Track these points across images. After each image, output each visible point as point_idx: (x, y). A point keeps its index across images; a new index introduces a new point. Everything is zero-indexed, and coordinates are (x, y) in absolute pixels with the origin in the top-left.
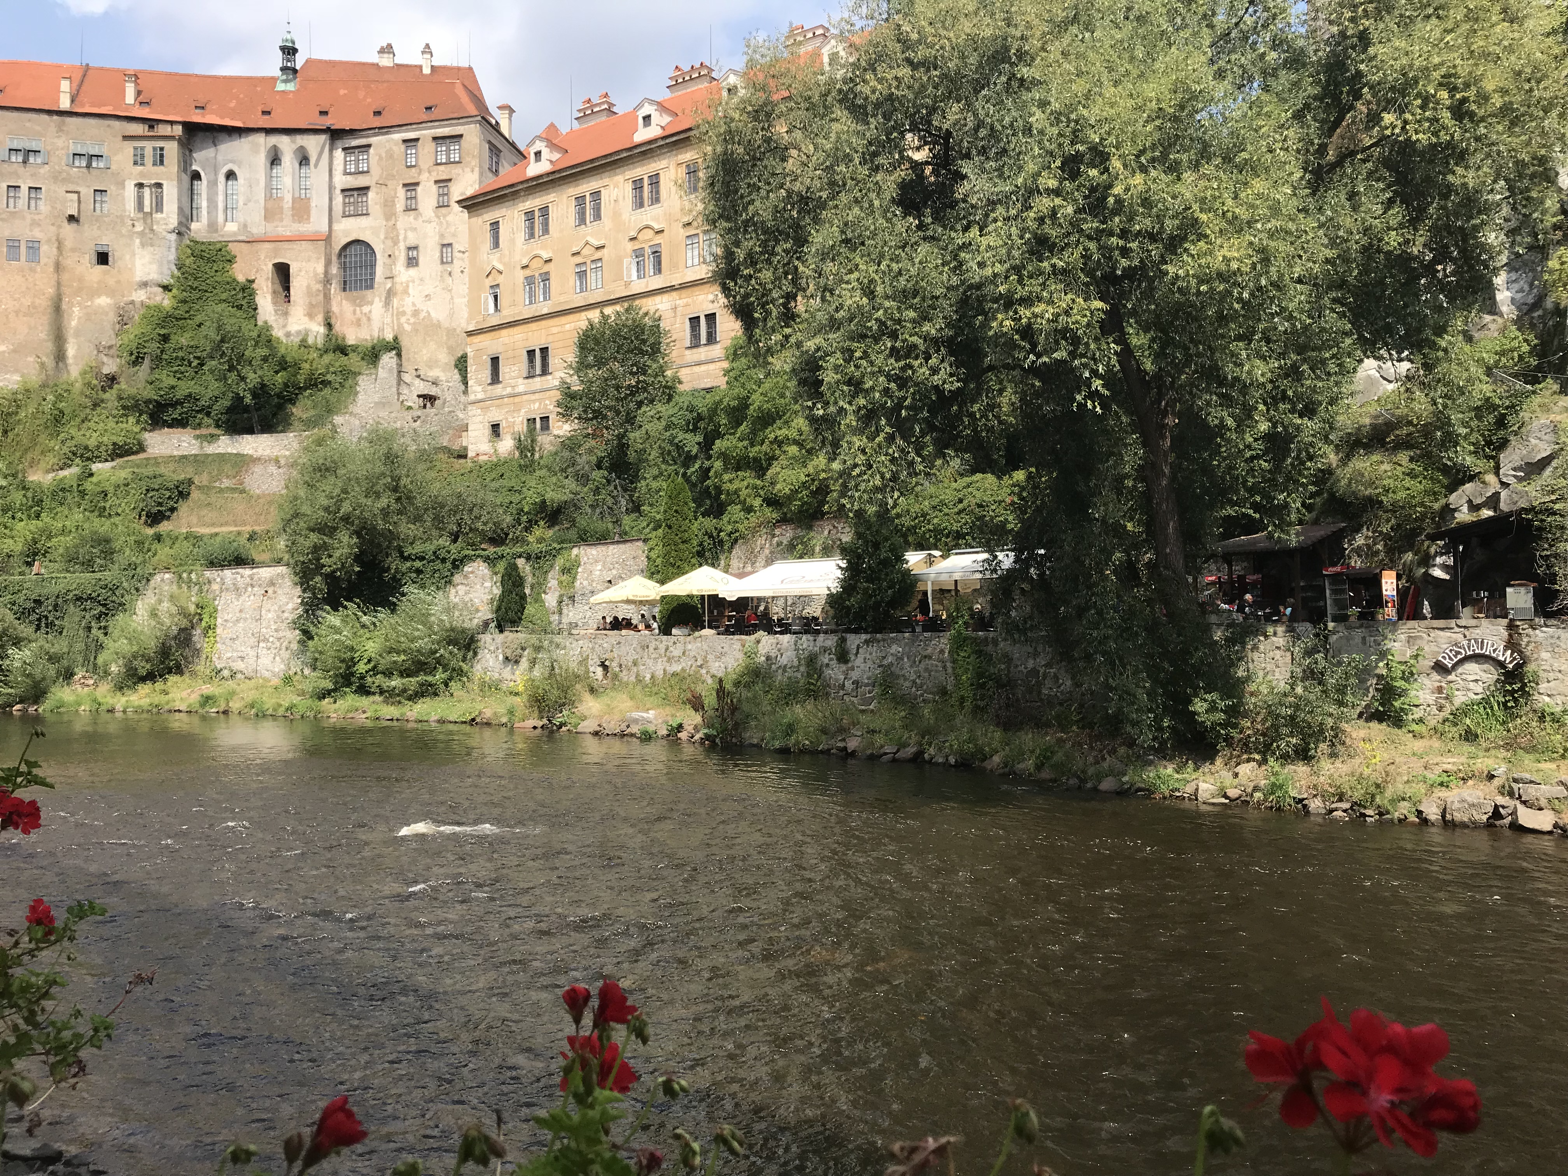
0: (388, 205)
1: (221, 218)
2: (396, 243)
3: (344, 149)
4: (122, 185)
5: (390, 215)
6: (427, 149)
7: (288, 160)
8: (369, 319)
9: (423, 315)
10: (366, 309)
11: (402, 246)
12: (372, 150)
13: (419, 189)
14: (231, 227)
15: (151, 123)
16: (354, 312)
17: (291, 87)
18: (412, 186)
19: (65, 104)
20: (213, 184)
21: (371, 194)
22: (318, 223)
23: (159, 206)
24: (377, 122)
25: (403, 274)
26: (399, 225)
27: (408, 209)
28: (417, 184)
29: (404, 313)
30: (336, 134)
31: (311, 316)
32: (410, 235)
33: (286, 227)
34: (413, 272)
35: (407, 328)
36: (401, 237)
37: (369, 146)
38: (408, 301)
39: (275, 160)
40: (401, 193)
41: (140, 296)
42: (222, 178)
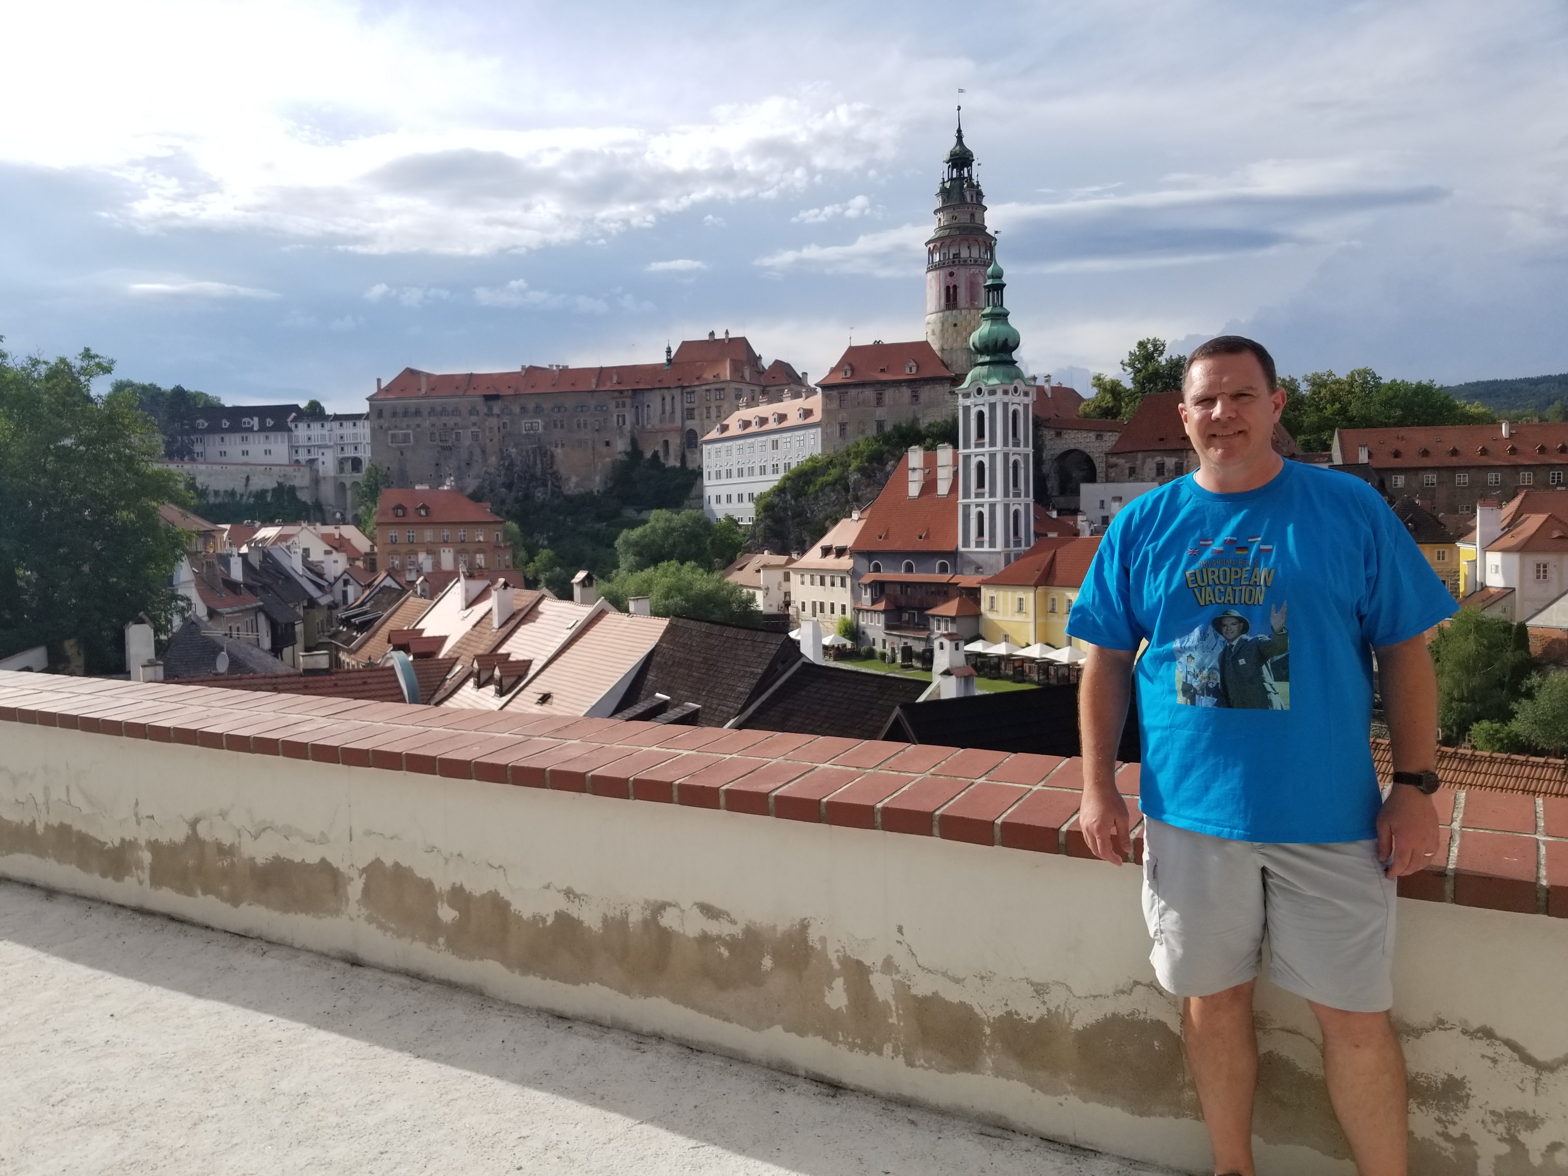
0: (701, 415)
1: (646, 423)
2: (704, 430)
3: (686, 393)
4: (612, 416)
5: (701, 420)
6: (713, 393)
7: (668, 400)
11: (705, 432)
13: (711, 409)
14: (649, 426)
15: (621, 392)
16: (691, 457)
17: (669, 367)
18: (708, 408)
19: (594, 387)
20: (643, 410)
21: (696, 411)
22: (678, 424)
23: (624, 423)
26: (705, 423)
27: (707, 417)
28: (710, 407)
30: (683, 387)
31: (676, 460)
33: (667, 425)
36: (705, 428)
37: (694, 392)
39: (664, 399)
41: (619, 457)
42: (646, 408)
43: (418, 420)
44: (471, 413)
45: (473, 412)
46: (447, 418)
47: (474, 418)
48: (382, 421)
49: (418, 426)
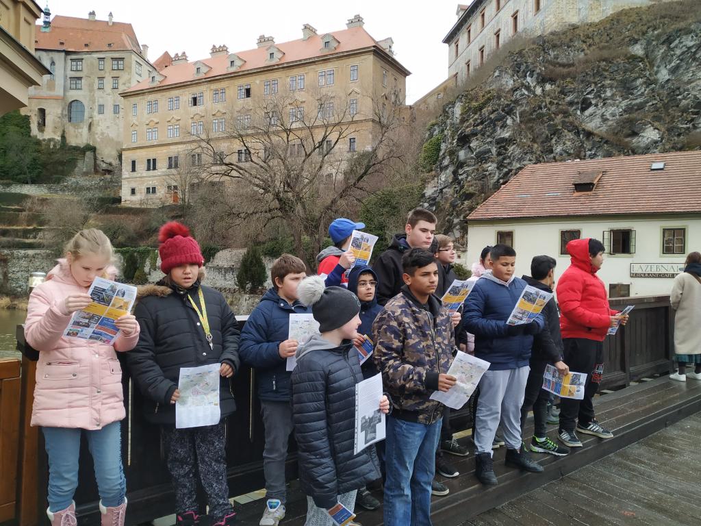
0: (91, 86)
2: (94, 102)
3: (71, 60)
5: (91, 90)
6: (108, 64)
8: (81, 135)
9: (105, 135)
10: (80, 130)
11: (96, 104)
12: (84, 61)
13: (105, 80)
16: (75, 131)
17: (47, 30)
18: (101, 78)
21: (83, 81)
22: (59, 92)
24: (86, 50)
25: (97, 117)
26: (95, 95)
27: (100, 88)
28: (103, 78)
29: (97, 134)
30: (67, 53)
31: (55, 132)
32: (100, 99)
33: (44, 93)
34: (101, 116)
35: (98, 140)
36: (96, 101)
37: (83, 59)
38: (99, 128)
40: (97, 80)
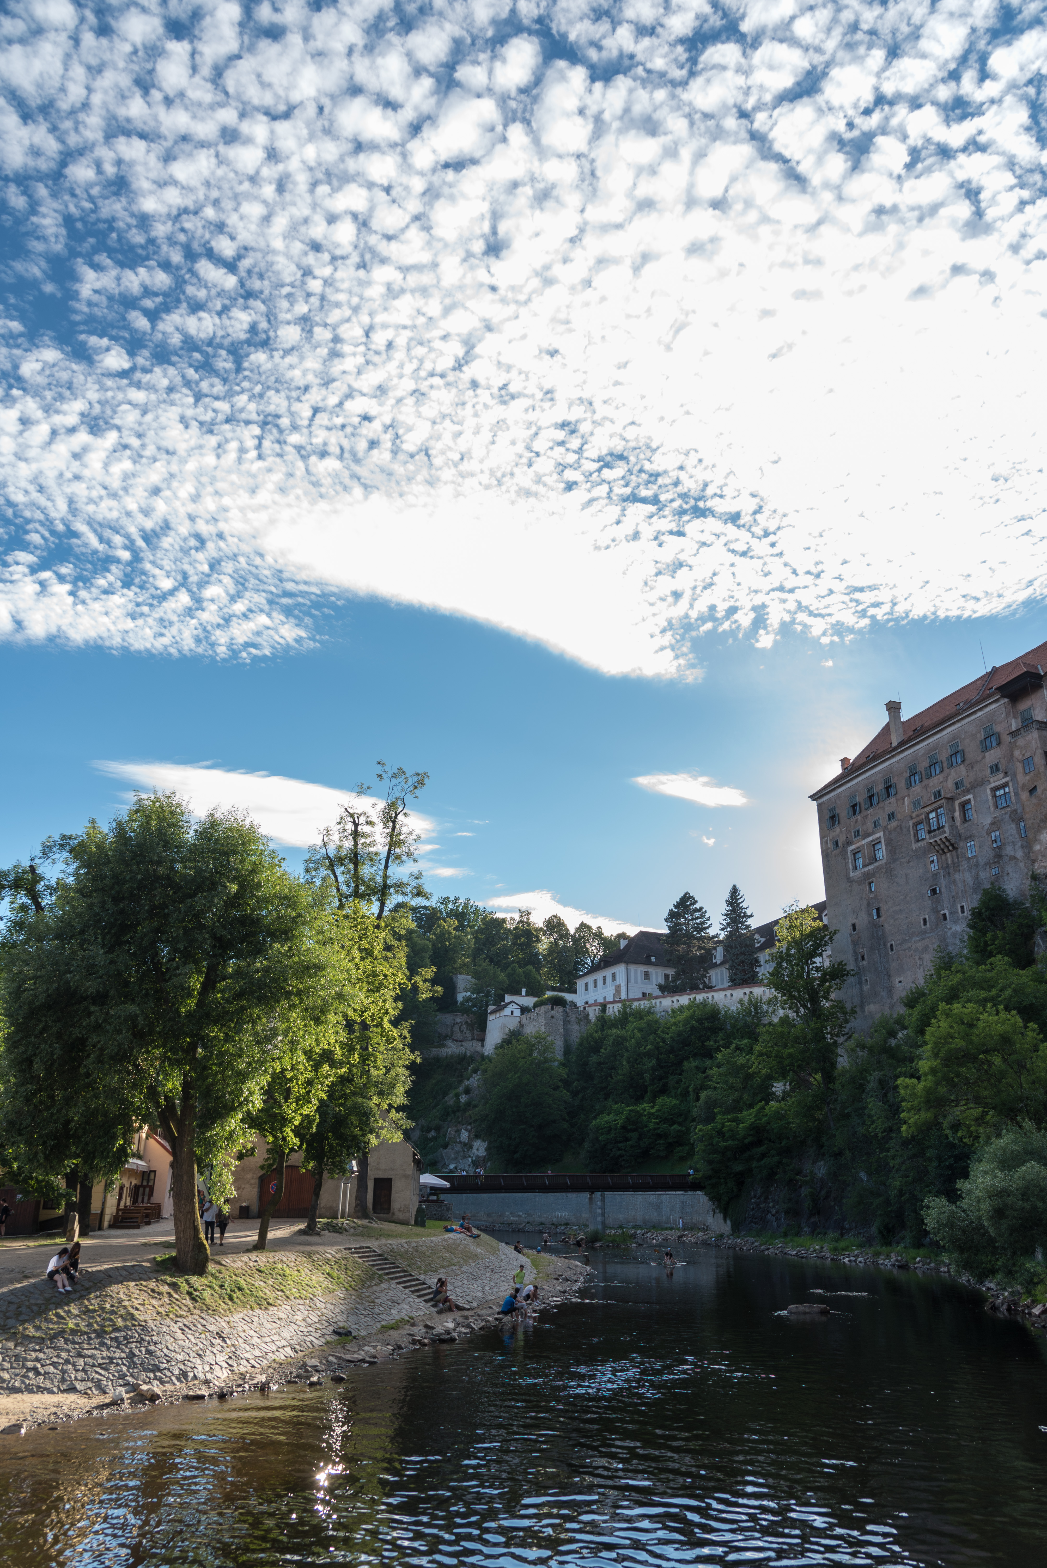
43: (890, 805)
44: (985, 747)
45: (990, 739)
46: (941, 777)
47: (993, 756)
48: (838, 830)
49: (891, 816)
